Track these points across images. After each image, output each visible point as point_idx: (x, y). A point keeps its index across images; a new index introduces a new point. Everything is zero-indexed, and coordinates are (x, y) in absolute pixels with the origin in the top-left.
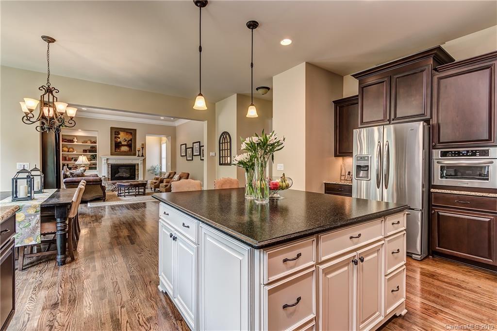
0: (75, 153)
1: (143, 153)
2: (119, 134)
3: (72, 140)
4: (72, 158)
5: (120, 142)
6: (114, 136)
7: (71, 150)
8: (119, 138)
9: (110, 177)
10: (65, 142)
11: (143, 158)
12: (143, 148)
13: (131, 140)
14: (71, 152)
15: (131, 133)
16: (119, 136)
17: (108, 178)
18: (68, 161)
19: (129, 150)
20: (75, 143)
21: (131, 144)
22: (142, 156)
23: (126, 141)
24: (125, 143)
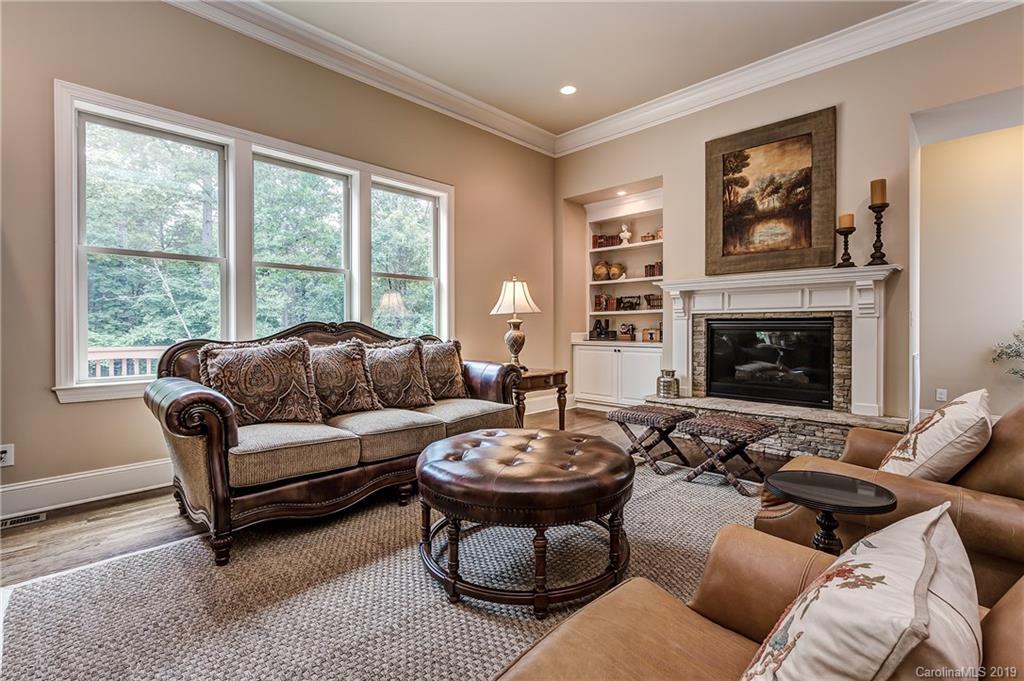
0: (622, 279)
1: (878, 245)
2: (742, 161)
3: (618, 237)
4: (620, 301)
5: (749, 204)
6: (720, 178)
7: (615, 270)
8: (743, 183)
9: (702, 379)
10: (601, 245)
11: (881, 272)
12: (878, 209)
13: (805, 179)
14: (615, 277)
15: (807, 139)
16: (745, 172)
17: (695, 385)
18: (606, 310)
19: (796, 238)
20: (625, 245)
21: (807, 201)
22: (878, 258)
23: (776, 191)
24: (773, 203)
